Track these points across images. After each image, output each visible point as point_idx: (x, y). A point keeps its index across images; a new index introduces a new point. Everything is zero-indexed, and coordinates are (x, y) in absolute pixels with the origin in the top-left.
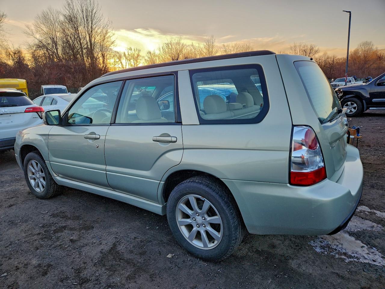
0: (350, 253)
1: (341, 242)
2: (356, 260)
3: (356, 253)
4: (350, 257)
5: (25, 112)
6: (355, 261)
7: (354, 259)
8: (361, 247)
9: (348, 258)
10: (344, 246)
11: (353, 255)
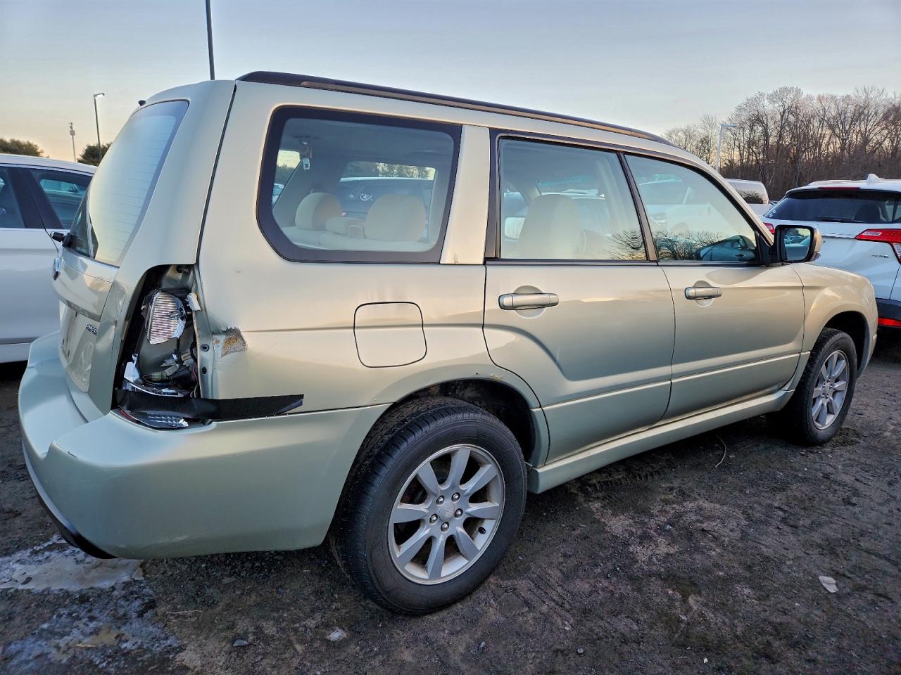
0: (54, 554)
1: (81, 566)
2: (39, 548)
3: (40, 561)
4: (50, 548)
5: (855, 238)
6: (39, 545)
7: (42, 548)
8: (31, 578)
9: (54, 543)
10: (71, 559)
11: (47, 553)
